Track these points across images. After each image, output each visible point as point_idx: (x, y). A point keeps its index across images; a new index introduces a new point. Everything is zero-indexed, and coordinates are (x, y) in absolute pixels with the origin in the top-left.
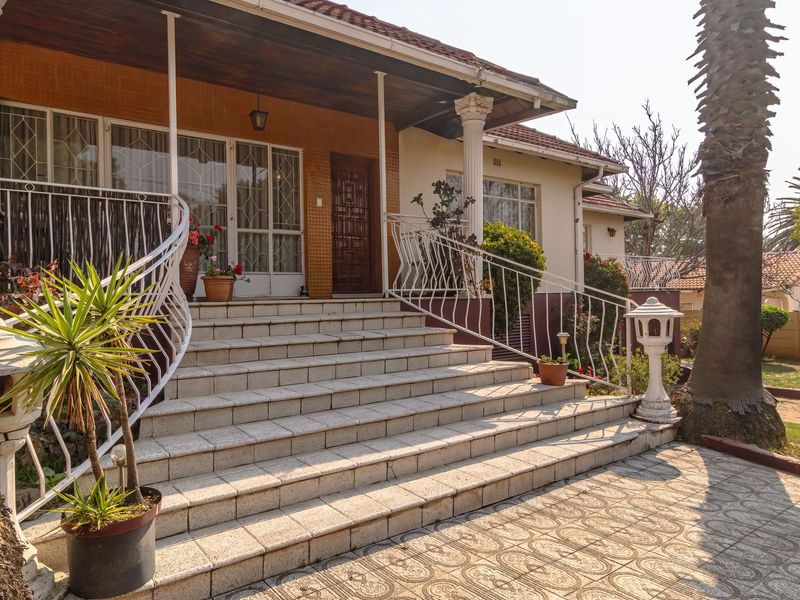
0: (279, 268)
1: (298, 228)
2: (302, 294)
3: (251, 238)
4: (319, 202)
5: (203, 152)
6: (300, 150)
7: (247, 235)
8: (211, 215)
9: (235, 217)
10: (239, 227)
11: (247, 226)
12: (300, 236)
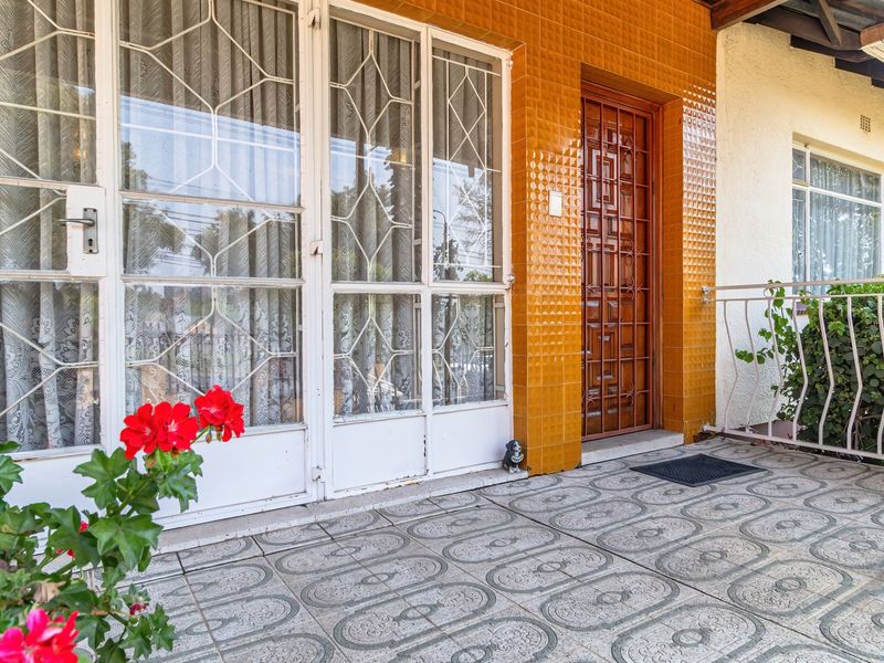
0: (446, 394)
1: (496, 277)
2: (507, 463)
3: (371, 307)
4: (556, 204)
5: (224, 30)
6: (504, 55)
7: (360, 300)
8: (252, 240)
9: (326, 246)
10: (336, 277)
11: (359, 275)
12: (499, 298)
